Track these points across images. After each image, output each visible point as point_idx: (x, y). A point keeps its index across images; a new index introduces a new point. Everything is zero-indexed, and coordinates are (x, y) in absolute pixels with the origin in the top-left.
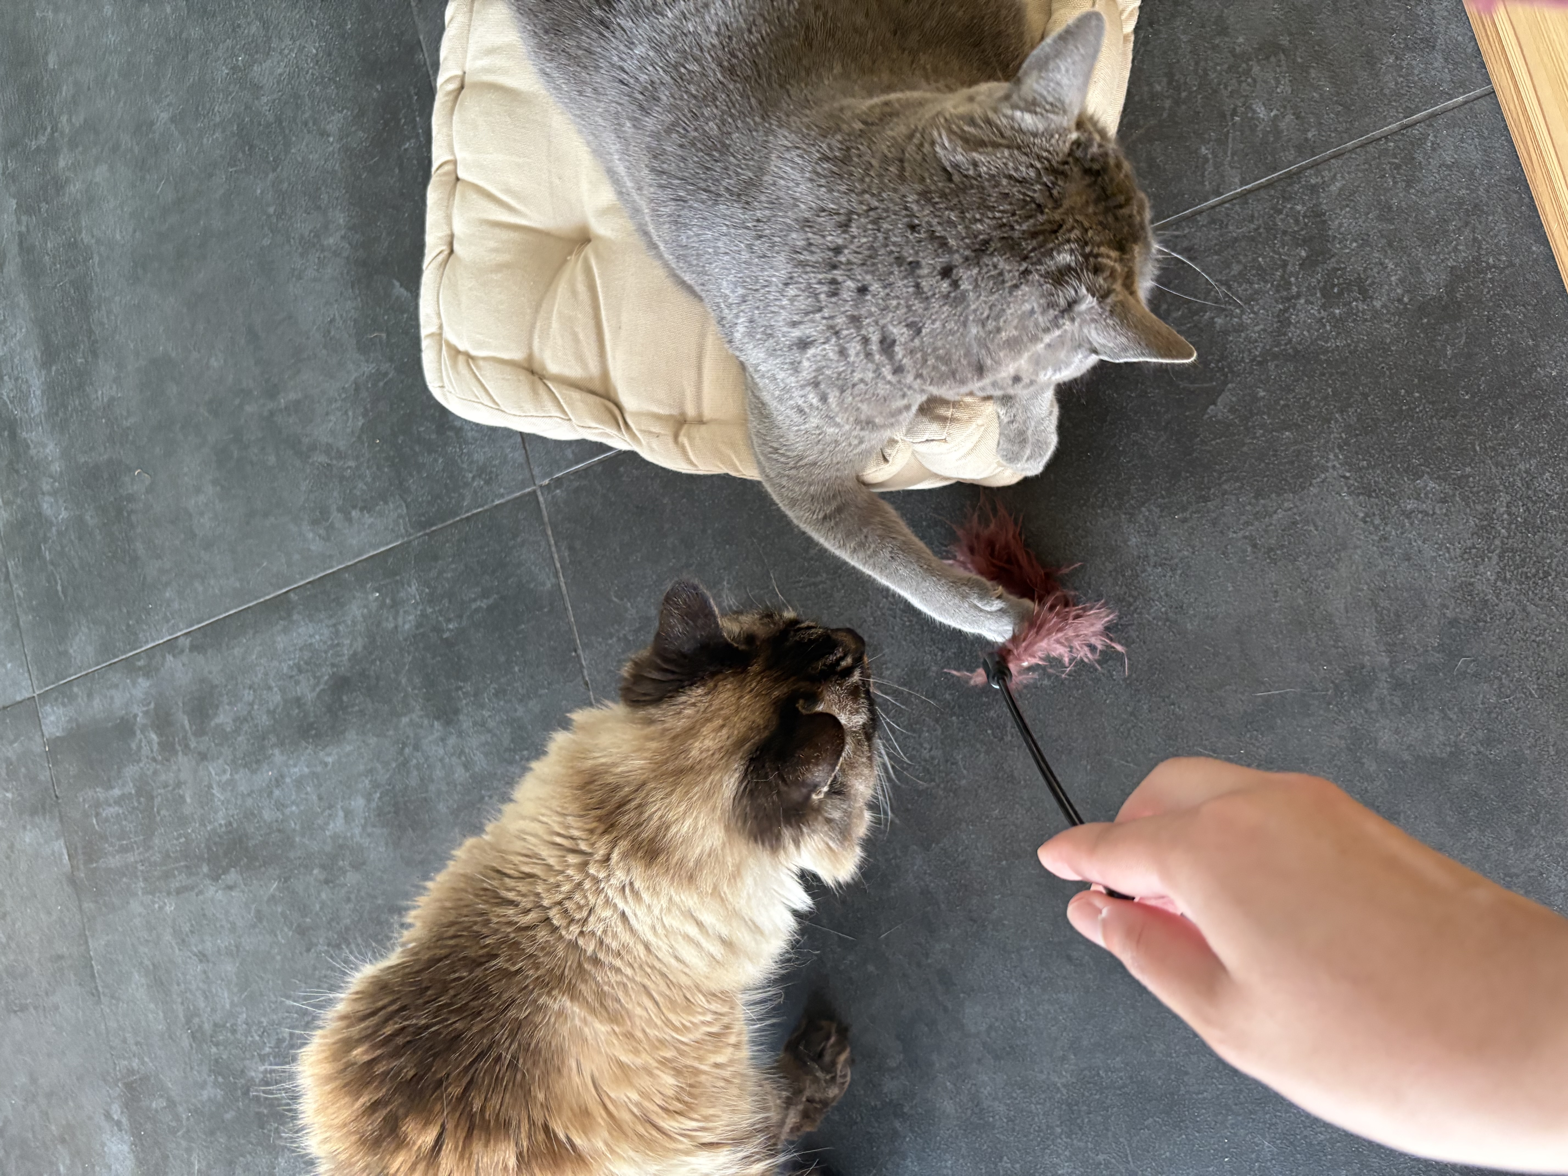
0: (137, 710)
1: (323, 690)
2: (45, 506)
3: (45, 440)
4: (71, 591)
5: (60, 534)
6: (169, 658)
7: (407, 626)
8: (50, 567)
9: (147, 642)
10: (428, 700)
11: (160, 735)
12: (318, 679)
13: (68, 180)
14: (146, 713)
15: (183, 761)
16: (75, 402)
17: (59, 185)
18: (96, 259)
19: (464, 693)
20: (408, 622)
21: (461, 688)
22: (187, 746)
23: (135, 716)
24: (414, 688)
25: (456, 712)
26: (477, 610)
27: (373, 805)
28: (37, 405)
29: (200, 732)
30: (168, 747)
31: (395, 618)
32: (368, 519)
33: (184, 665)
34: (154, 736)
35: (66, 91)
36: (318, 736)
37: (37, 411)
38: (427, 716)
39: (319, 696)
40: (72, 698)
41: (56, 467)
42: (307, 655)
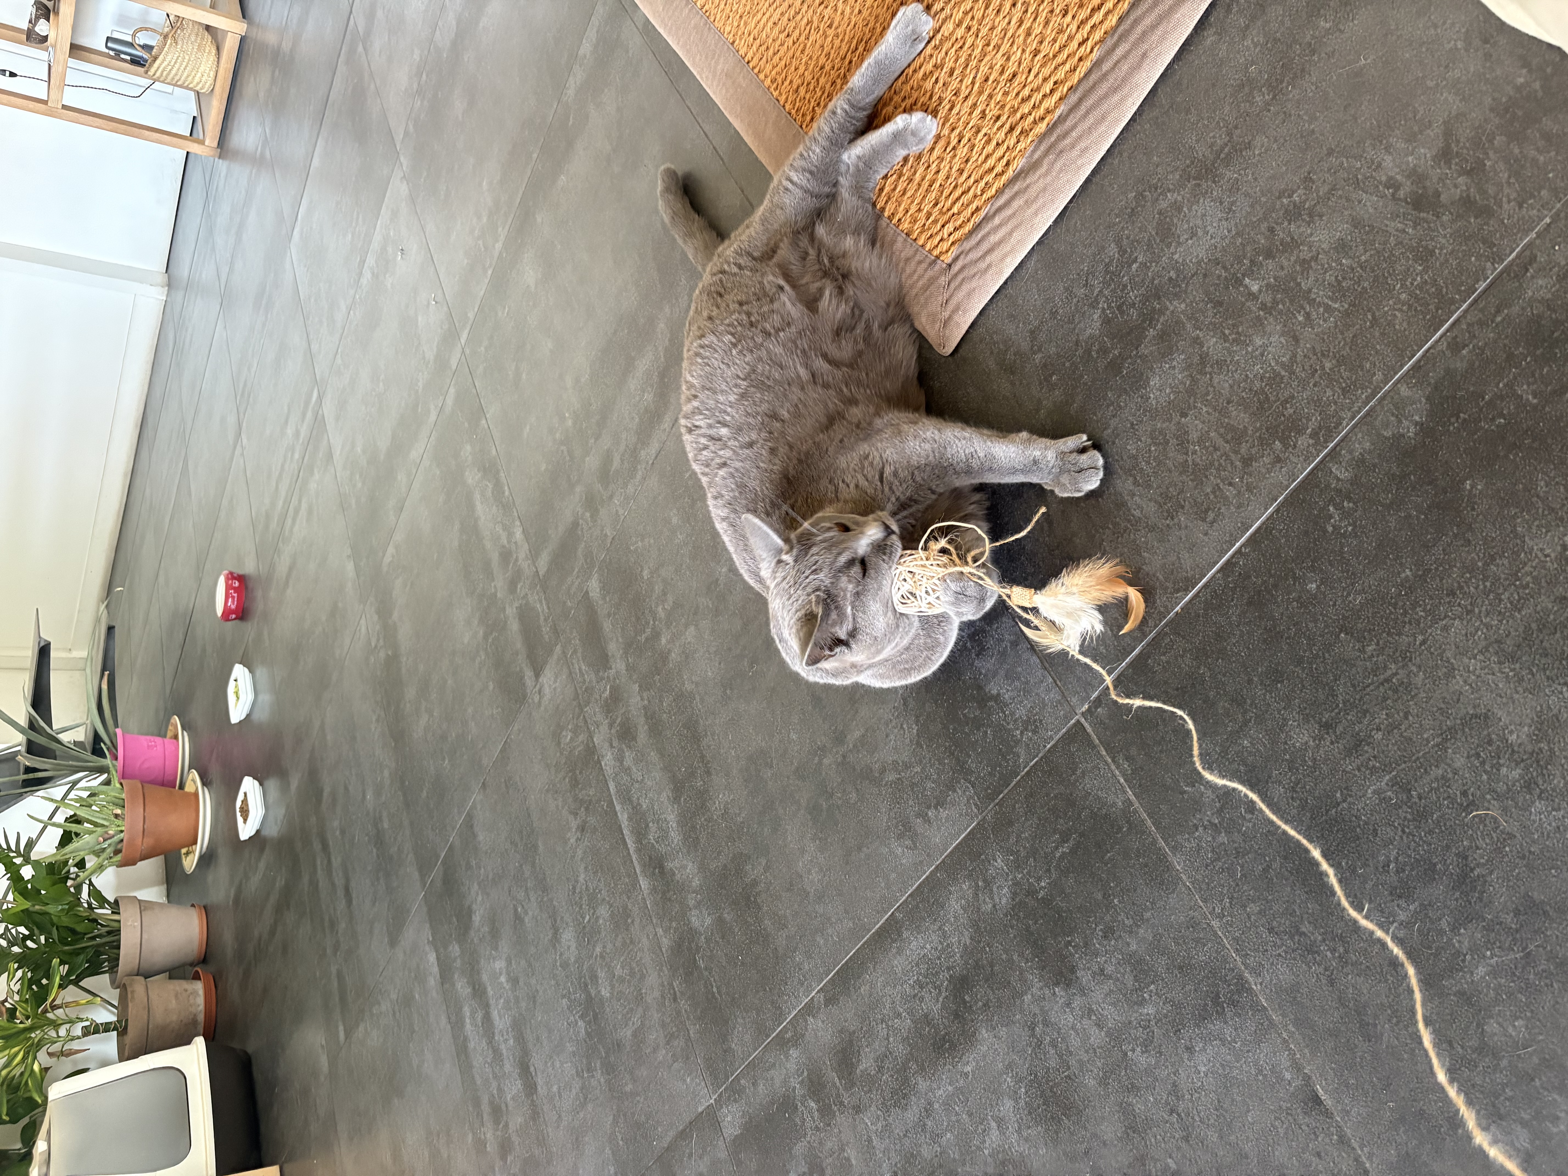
0: (795, 1083)
1: (946, 997)
2: (693, 919)
3: (685, 862)
4: (724, 990)
5: (708, 940)
6: (811, 1020)
7: (1004, 901)
8: (706, 973)
9: (789, 1013)
10: (1043, 968)
11: (817, 1102)
12: (938, 988)
13: (669, 651)
14: (801, 1083)
15: (842, 1120)
16: (700, 821)
17: (664, 657)
18: (698, 698)
19: (1074, 947)
20: (1003, 896)
21: (1069, 943)
22: (842, 1103)
23: (794, 1089)
24: (1027, 961)
25: (1073, 970)
26: (1062, 857)
27: (1022, 1103)
28: (675, 837)
29: (851, 1085)
30: (826, 1112)
31: (992, 898)
32: (944, 813)
33: (823, 1022)
34: (813, 1104)
35: (658, 588)
36: (953, 1047)
37: (676, 841)
38: (1046, 985)
39: (944, 1007)
40: (741, 1091)
41: (696, 882)
42: (923, 967)
